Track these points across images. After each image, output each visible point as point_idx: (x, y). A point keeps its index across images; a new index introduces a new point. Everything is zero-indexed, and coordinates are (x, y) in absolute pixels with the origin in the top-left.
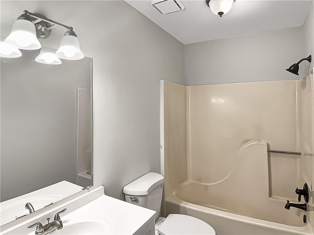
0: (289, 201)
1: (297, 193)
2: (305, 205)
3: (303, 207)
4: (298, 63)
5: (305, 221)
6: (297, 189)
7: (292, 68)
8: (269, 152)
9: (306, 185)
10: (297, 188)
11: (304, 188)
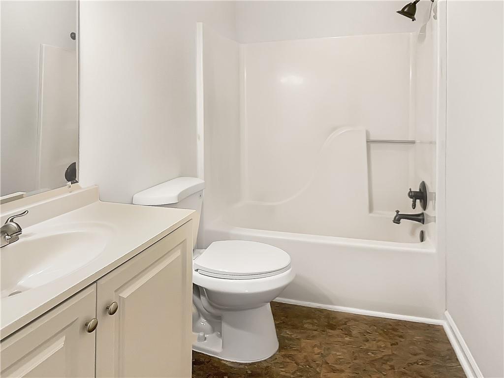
0: (399, 212)
1: (411, 197)
2: (422, 214)
3: (420, 218)
4: (415, 3)
5: (422, 239)
6: (411, 192)
7: (406, 10)
8: (369, 142)
9: (423, 185)
10: (410, 189)
11: (420, 190)
